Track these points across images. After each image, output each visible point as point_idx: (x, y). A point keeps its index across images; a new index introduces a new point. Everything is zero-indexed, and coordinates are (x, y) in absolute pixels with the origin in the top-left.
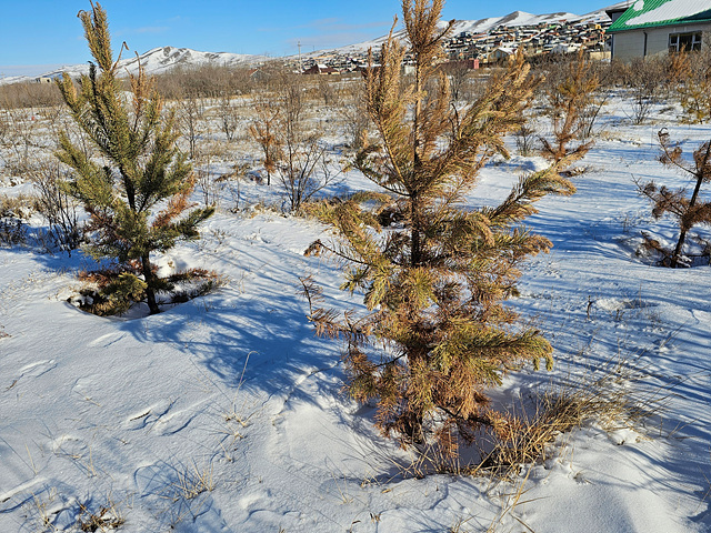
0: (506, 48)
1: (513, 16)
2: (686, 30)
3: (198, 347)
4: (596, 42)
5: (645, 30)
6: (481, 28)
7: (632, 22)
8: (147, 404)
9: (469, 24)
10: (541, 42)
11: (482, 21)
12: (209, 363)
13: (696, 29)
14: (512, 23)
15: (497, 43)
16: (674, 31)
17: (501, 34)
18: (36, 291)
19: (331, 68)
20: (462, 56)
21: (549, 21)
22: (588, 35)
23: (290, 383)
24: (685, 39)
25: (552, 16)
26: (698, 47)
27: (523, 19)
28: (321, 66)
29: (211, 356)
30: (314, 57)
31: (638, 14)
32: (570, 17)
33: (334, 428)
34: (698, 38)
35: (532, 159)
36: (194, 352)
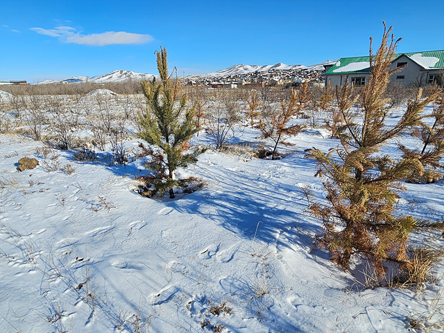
0: (276, 79)
1: (278, 65)
2: (358, 76)
3: (214, 217)
4: (314, 79)
5: (341, 74)
6: (264, 70)
7: (335, 71)
8: (205, 245)
9: (259, 68)
10: (290, 77)
11: (265, 66)
12: (223, 225)
13: (363, 76)
14: (278, 68)
15: (271, 76)
16: (354, 76)
17: (274, 72)
18: (117, 185)
19: (197, 83)
20: (256, 81)
21: (294, 68)
22: (311, 75)
23: (274, 238)
24: (358, 79)
25: (295, 66)
26: (363, 83)
27: (283, 67)
28: (193, 82)
29: (223, 222)
30: (189, 78)
31: (338, 67)
32: (303, 67)
33: (306, 261)
34: (364, 79)
35: (319, 130)
36: (213, 219)
